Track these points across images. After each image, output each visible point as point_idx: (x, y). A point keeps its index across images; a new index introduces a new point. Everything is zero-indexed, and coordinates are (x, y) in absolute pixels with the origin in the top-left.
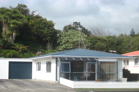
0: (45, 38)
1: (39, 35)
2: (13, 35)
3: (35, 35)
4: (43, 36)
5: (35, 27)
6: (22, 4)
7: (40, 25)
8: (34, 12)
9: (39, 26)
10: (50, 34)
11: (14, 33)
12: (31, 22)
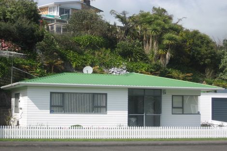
0: (203, 60)
1: (194, 55)
2: (167, 57)
3: (188, 56)
4: (200, 58)
5: (188, 43)
6: (159, 7)
7: (195, 41)
8: (180, 20)
9: (193, 42)
10: (210, 55)
11: (168, 53)
12: (181, 36)
